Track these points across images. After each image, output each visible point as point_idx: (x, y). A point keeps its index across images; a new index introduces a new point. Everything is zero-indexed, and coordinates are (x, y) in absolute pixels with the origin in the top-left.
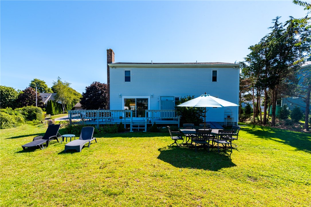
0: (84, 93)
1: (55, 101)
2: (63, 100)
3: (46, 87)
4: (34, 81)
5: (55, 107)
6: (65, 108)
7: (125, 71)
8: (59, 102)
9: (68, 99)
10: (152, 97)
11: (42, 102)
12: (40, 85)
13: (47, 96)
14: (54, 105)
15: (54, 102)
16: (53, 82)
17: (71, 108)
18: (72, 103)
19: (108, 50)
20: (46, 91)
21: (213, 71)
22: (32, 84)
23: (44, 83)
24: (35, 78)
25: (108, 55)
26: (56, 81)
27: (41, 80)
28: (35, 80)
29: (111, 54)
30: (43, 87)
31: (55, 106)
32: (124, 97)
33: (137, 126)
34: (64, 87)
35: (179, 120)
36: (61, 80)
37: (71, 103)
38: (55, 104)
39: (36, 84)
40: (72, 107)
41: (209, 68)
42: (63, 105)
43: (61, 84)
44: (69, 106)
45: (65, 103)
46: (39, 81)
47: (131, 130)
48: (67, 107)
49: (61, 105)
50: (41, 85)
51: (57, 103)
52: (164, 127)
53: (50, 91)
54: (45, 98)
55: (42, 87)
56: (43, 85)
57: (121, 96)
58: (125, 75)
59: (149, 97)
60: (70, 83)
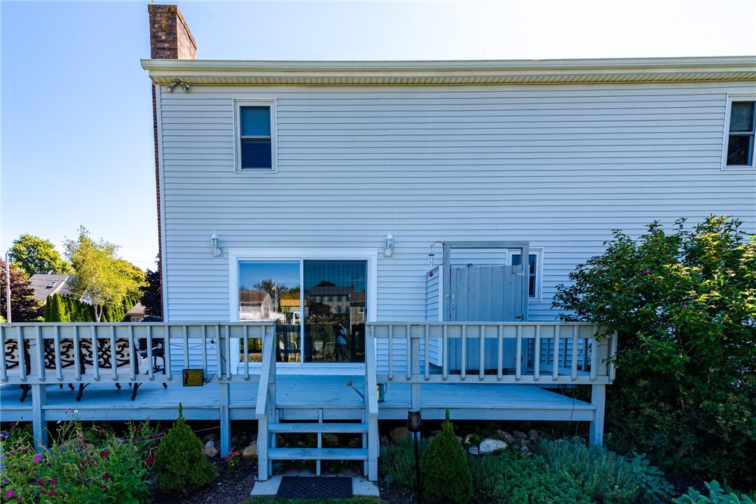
0: (150, 271)
1: (72, 296)
2: (93, 295)
3: (54, 259)
4: (20, 242)
5: (69, 314)
6: (102, 316)
7: (242, 108)
8: (85, 301)
9: (110, 291)
10: (388, 252)
11: (32, 301)
12: (38, 251)
13: (53, 283)
14: (68, 309)
15: (68, 299)
16: (65, 240)
17: (122, 316)
18: (124, 302)
19: (154, 10)
20: (55, 270)
21: (734, 104)
22: (15, 250)
23: (51, 246)
24: (23, 233)
25: (154, 37)
26: (76, 238)
27: (42, 237)
28: (23, 238)
29: (171, 32)
30: (46, 257)
31: (70, 311)
32: (235, 255)
33: (307, 440)
34: (100, 256)
35: (599, 397)
36: (88, 236)
37: (120, 304)
38: (69, 305)
39: (25, 249)
40: (125, 312)
41: (715, 89)
42: (96, 308)
43: (88, 246)
44: (115, 311)
45: (102, 303)
46: (37, 241)
47: (263, 469)
48: (110, 313)
49: (91, 308)
50: (40, 252)
51: (77, 302)
52: (490, 445)
53: (68, 271)
54: (48, 287)
55: (44, 259)
56: (47, 254)
57: (220, 246)
58: (242, 134)
59: (370, 255)
60: (118, 247)
